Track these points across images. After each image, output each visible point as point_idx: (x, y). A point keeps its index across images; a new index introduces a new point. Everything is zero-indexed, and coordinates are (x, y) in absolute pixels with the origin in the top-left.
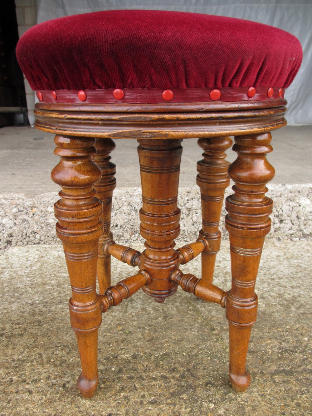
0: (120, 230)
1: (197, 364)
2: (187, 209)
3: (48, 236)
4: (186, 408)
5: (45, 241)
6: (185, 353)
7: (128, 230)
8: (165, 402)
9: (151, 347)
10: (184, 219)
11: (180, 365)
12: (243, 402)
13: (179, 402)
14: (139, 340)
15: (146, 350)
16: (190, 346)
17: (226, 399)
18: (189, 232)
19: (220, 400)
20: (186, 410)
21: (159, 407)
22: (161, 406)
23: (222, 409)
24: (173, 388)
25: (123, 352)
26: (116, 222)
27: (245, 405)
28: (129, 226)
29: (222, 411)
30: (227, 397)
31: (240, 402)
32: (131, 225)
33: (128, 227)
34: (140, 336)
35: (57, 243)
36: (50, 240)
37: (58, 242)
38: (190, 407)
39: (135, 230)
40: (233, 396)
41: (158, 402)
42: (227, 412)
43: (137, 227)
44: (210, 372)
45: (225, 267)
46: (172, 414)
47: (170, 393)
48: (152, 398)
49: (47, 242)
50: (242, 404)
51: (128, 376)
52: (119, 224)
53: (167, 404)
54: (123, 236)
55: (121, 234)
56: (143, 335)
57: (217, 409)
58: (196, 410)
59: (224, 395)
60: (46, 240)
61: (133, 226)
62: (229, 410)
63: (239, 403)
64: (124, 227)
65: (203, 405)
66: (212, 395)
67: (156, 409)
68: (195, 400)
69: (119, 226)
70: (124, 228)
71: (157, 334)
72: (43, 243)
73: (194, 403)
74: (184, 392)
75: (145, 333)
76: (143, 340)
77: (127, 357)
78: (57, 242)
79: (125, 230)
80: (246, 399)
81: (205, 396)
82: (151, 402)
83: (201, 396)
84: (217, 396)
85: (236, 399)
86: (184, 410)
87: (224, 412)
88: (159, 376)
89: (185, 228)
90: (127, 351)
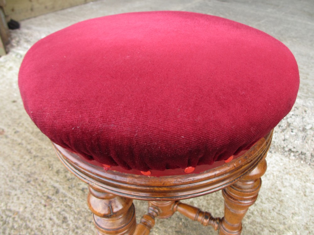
2: (288, 123)
10: (277, 132)
14: (171, 227)
18: (278, 145)
34: (174, 225)
45: (285, 194)
56: (176, 224)
71: (185, 230)
75: (179, 224)
76: (173, 229)
89: (275, 140)
90: (159, 231)
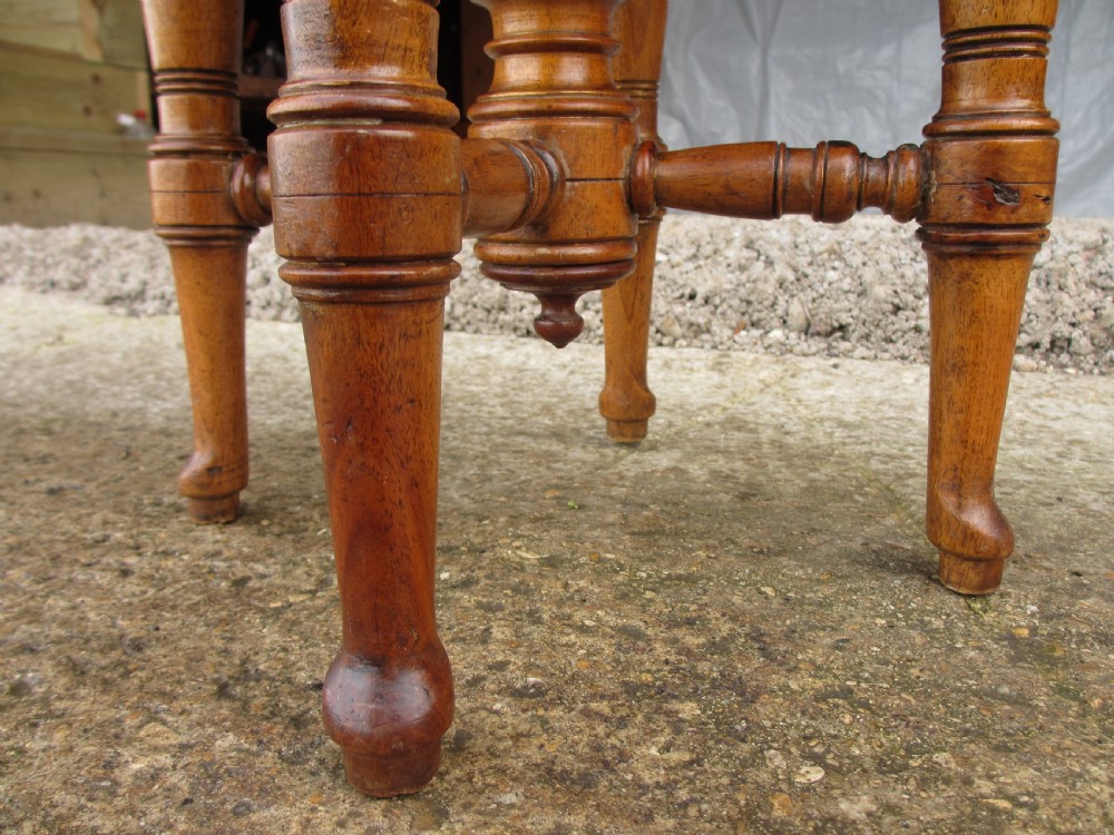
0: (702, 309)
1: (812, 628)
3: (475, 306)
4: (666, 748)
5: (464, 321)
6: (774, 587)
7: (729, 312)
8: (581, 706)
9: (636, 549)
11: (724, 615)
12: (1003, 804)
13: (649, 719)
14: (602, 526)
15: (609, 552)
16: (807, 574)
17: (906, 767)
19: (868, 764)
20: (666, 756)
21: (541, 712)
22: (557, 712)
23: (865, 798)
24: (649, 671)
25: (517, 543)
26: (693, 284)
27: (1011, 816)
28: (735, 302)
29: (857, 807)
30: (913, 763)
31: (983, 796)
32: (742, 301)
33: (730, 307)
34: (612, 518)
35: (498, 331)
36: (480, 316)
37: (501, 327)
38: (692, 751)
39: (755, 318)
40: (953, 765)
41: (547, 698)
42: (888, 819)
43: (759, 307)
44: (861, 664)
46: (587, 750)
47: (625, 684)
48: (532, 680)
49: (469, 323)
50: (994, 810)
51: (485, 600)
52: (701, 292)
53: (587, 713)
54: (708, 331)
55: (701, 320)
56: (625, 517)
57: (836, 792)
58: (718, 768)
59: (902, 753)
60: (468, 317)
61: (749, 303)
62: (906, 811)
63: (977, 801)
64: (717, 301)
65: (764, 758)
66: (835, 737)
67: (523, 716)
68: (732, 732)
69: (699, 300)
70: (716, 307)
72: (457, 326)
73: (718, 742)
74: (694, 695)
75: (638, 515)
76: (615, 528)
77: (523, 559)
78: (497, 326)
79: (720, 310)
80: (1031, 795)
81: (793, 733)
82: (517, 690)
83: (773, 727)
84: (859, 747)
85: (967, 782)
86: (654, 751)
87: (869, 814)
88: (611, 627)
90: (535, 543)
